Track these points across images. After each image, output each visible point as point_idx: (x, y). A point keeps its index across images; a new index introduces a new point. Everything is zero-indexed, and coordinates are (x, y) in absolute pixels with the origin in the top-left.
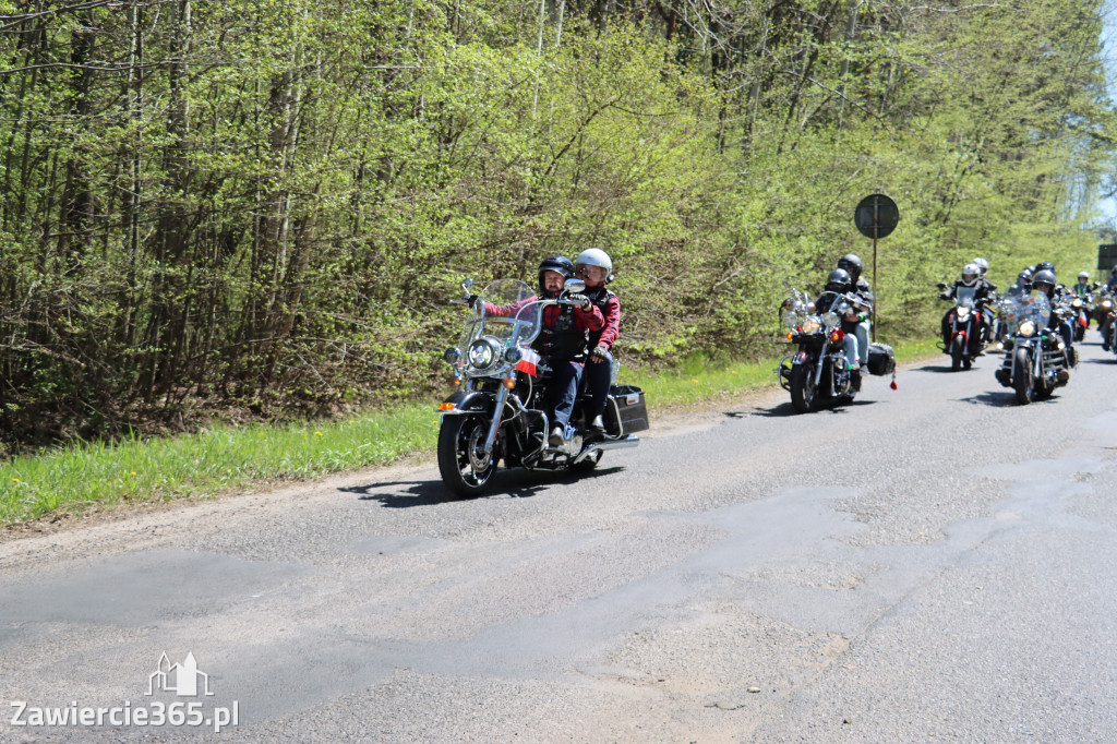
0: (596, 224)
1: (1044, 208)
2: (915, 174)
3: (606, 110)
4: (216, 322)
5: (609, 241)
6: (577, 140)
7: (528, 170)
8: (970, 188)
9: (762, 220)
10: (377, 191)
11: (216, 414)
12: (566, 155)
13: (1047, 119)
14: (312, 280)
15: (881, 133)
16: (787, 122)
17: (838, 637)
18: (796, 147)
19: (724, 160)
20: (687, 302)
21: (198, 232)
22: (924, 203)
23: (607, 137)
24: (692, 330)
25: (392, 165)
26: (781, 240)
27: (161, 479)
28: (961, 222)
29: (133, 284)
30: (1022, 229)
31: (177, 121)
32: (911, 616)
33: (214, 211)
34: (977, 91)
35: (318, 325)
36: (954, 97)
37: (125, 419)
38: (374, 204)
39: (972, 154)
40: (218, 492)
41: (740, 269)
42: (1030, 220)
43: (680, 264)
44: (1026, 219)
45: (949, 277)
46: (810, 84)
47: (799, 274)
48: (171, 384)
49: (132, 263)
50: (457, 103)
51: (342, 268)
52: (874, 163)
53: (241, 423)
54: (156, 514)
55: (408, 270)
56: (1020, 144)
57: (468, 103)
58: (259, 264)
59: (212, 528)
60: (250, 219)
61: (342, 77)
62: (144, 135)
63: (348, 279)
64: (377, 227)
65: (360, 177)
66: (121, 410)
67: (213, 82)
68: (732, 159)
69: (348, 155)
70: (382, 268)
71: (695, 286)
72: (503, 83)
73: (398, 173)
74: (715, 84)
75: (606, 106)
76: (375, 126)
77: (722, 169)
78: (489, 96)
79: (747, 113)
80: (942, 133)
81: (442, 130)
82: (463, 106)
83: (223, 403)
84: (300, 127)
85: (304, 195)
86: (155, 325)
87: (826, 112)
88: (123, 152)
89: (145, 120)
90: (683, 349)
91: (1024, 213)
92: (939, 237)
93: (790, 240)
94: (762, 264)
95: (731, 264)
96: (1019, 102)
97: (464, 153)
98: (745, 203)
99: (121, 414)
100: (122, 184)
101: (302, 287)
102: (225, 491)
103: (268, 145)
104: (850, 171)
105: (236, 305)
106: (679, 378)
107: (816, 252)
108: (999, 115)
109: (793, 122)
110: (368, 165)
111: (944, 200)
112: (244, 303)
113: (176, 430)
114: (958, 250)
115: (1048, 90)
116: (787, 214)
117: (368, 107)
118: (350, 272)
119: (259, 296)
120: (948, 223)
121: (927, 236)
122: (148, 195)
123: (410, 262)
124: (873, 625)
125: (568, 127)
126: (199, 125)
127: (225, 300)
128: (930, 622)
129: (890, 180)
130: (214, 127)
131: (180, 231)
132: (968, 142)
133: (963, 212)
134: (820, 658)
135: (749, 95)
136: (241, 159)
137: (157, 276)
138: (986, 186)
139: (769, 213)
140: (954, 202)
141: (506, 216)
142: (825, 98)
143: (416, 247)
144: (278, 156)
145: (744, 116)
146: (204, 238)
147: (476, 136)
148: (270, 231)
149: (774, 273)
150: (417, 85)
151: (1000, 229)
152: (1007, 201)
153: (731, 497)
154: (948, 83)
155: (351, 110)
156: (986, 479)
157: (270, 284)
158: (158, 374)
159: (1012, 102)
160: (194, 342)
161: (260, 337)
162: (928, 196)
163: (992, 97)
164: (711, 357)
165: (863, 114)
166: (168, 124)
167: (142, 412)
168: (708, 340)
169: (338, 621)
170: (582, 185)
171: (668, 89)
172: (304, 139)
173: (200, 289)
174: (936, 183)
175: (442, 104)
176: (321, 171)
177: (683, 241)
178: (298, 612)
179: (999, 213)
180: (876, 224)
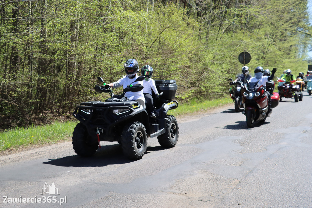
0: (165, 62)
1: (292, 54)
2: (255, 46)
3: (167, 29)
4: (56, 92)
5: (168, 67)
6: (159, 38)
7: (145, 46)
8: (271, 49)
9: (212, 60)
10: (102, 54)
11: (56, 119)
12: (156, 42)
13: (293, 29)
14: (83, 79)
15: (245, 34)
16: (219, 31)
17: (236, 180)
18: (221, 39)
19: (201, 43)
20: (191, 83)
21: (50, 66)
22: (258, 54)
23: (167, 37)
24: (193, 91)
25: (106, 46)
26: (217, 65)
27: (41, 138)
28: (269, 59)
29: (31, 82)
30: (286, 61)
31: (43, 34)
32: (257, 173)
33: (55, 60)
34: (272, 21)
35: (85, 92)
36: (266, 23)
37: (30, 121)
38: (101, 57)
39: (272, 40)
40: (57, 141)
41: (206, 74)
42: (288, 58)
43: (189, 73)
44: (287, 58)
46: (225, 20)
47: (223, 75)
48: (43, 110)
49: (31, 75)
50: (124, 28)
51: (92, 76)
52: (244, 43)
53: (64, 121)
54: (39, 148)
55: (111, 76)
56: (285, 36)
57: (127, 27)
58: (68, 75)
59: (56, 152)
60: (65, 62)
61: (91, 21)
62: (34, 38)
63: (94, 79)
64: (102, 64)
65: (97, 49)
66: (29, 118)
67: (54, 23)
68: (203, 42)
69: (93, 43)
70: (103, 75)
71: (193, 79)
72: (137, 22)
73: (107, 48)
74: (198, 21)
75: (167, 28)
76: (101, 35)
77: (200, 45)
78: (133, 26)
79: (207, 29)
80: (263, 34)
81: (120, 36)
82: (126, 29)
83: (58, 115)
84: (79, 35)
85: (80, 55)
86: (38, 93)
87: (230, 28)
88: (28, 43)
89: (34, 34)
90: (190, 97)
91: (286, 56)
92: (263, 63)
93: (220, 65)
94: (212, 72)
95: (203, 72)
96: (285, 24)
97: (126, 42)
98: (207, 55)
99: (29, 119)
100: (28, 53)
101: (81, 81)
102: (59, 141)
103: (70, 40)
104: (237, 45)
105: (61, 87)
106: (189, 105)
107: (227, 68)
108: (279, 28)
109: (220, 31)
110: (99, 46)
111: (264, 53)
112: (64, 86)
113: (45, 123)
115: (293, 21)
116: (219, 58)
117: (99, 29)
118: (94, 77)
119: (68, 84)
120: (265, 59)
121: (259, 63)
122: (35, 56)
123: (111, 74)
124: (246, 176)
125: (156, 34)
126: (50, 35)
127: (58, 86)
128: (262, 175)
129: (248, 48)
130: (54, 36)
131: (45, 66)
132: (270, 36)
133: (269, 56)
134: (231, 186)
135: (207, 24)
136: (62, 45)
137: (39, 79)
138: (276, 49)
139: (214, 57)
140: (267, 53)
141: (139, 60)
142: (229, 24)
143: (113, 69)
144: (73, 44)
145: (206, 30)
146: (52, 68)
147: (130, 37)
148: (71, 65)
149: (215, 75)
150: (113, 23)
151: (280, 61)
152: (282, 53)
153: (205, 140)
154: (264, 19)
155: (94, 30)
156: (277, 133)
157: (71, 81)
158: (39, 107)
159: (282, 25)
160: (49, 98)
161: (69, 96)
162: (259, 52)
163: (277, 23)
164: (198, 99)
165: (240, 29)
166: (41, 35)
167: (35, 118)
168: (197, 94)
169: (92, 178)
170: (161, 51)
171: (184, 23)
172: (80, 39)
173: (51, 83)
174: (261, 48)
175: (120, 28)
176: (85, 48)
177: (189, 66)
178: (81, 176)
179: (279, 56)
180: (244, 60)
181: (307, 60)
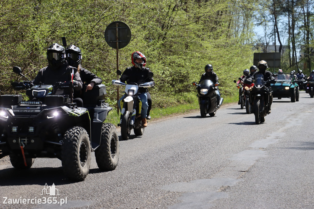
8: (178, 18)
28: (173, 39)
44: (211, 37)
45: (165, 72)
114: (171, 57)
121: (152, 48)
140: (169, 27)
151: (195, 43)
152: (200, 26)
179: (195, 33)
180: (117, 40)
181: (253, 44)
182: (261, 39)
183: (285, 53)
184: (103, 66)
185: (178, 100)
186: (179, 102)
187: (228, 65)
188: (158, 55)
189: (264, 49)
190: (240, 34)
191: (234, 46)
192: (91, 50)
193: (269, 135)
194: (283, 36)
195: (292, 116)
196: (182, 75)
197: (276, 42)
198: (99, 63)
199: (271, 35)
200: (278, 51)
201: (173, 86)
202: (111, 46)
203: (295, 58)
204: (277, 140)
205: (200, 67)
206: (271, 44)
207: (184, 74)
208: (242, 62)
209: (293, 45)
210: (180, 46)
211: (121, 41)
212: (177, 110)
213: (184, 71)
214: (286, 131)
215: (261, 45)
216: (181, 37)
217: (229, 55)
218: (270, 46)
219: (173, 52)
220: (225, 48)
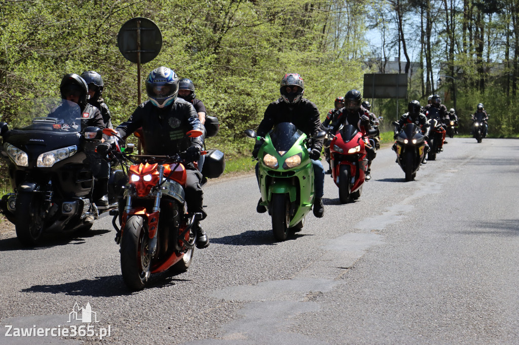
8: (240, 15)
22: (194, 30)
28: (233, 50)
30: (291, 56)
42: (299, 48)
44: (295, 47)
45: (220, 103)
91: (291, 41)
92: (210, 63)
111: (215, 27)
114: (230, 78)
121: (197, 64)
133: (236, 39)
140: (225, 29)
152: (276, 29)
162: (198, 22)
179: (268, 40)
180: (139, 48)
181: (363, 58)
182: (375, 51)
183: (415, 74)
184: (115, 92)
185: (239, 150)
186: (240, 153)
187: (322, 94)
188: (207, 75)
189: (382, 68)
190: (342, 42)
191: (333, 62)
192: (95, 65)
193: (388, 208)
194: (411, 47)
195: (425, 179)
196: (247, 109)
197: (401, 56)
198: (109, 88)
199: (393, 44)
200: (403, 72)
201: (231, 126)
202: (128, 59)
203: (431, 83)
204: (400, 217)
205: (276, 96)
206: (392, 59)
207: (250, 107)
208: (345, 89)
209: (428, 61)
210: (244, 61)
211: (144, 51)
212: (238, 167)
213: (249, 102)
214: (415, 202)
215: (376, 60)
216: (246, 45)
217: (325, 77)
218: (391, 63)
219: (231, 70)
220: (317, 66)
